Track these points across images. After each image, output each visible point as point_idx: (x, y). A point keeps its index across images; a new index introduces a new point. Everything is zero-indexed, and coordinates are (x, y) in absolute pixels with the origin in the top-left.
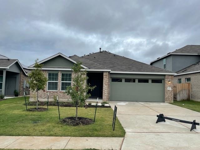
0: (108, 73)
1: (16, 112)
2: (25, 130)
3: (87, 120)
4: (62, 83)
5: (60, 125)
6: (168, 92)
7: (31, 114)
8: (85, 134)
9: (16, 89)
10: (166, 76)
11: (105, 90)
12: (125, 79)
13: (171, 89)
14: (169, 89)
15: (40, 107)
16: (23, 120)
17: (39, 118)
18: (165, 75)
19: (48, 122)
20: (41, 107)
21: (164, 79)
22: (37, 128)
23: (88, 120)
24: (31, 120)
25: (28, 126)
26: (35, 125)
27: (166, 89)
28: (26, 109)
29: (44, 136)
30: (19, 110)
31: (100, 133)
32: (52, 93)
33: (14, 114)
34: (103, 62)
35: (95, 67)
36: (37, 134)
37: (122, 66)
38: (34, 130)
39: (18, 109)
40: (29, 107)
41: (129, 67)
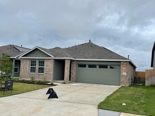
0: (69, 60)
4: (39, 68)
10: (122, 63)
12: (89, 65)
14: (125, 74)
21: (120, 65)
27: (121, 74)
32: (32, 75)
37: (89, 55)
41: (95, 55)
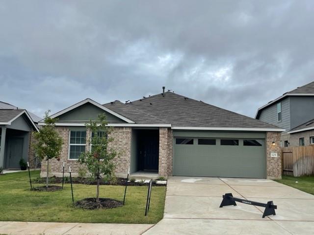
0: (167, 130)
1: (14, 192)
2: (18, 215)
3: (112, 201)
5: (70, 209)
6: (272, 161)
7: (35, 194)
8: (100, 220)
9: (23, 158)
10: (268, 134)
11: (163, 158)
12: (199, 140)
13: (276, 156)
14: (275, 155)
15: (52, 185)
16: (19, 202)
17: (45, 200)
18: (265, 132)
19: (56, 204)
20: (54, 185)
21: (264, 139)
22: (36, 212)
23: (115, 202)
24: (31, 202)
25: (24, 210)
26: (34, 209)
27: (268, 156)
28: (30, 188)
29: (42, 221)
30: (19, 190)
31: (123, 219)
33: (10, 194)
34: (163, 111)
35: (145, 120)
36: (33, 219)
37: (194, 118)
38: (31, 215)
39: (18, 188)
40: (35, 185)
41: (207, 118)
